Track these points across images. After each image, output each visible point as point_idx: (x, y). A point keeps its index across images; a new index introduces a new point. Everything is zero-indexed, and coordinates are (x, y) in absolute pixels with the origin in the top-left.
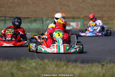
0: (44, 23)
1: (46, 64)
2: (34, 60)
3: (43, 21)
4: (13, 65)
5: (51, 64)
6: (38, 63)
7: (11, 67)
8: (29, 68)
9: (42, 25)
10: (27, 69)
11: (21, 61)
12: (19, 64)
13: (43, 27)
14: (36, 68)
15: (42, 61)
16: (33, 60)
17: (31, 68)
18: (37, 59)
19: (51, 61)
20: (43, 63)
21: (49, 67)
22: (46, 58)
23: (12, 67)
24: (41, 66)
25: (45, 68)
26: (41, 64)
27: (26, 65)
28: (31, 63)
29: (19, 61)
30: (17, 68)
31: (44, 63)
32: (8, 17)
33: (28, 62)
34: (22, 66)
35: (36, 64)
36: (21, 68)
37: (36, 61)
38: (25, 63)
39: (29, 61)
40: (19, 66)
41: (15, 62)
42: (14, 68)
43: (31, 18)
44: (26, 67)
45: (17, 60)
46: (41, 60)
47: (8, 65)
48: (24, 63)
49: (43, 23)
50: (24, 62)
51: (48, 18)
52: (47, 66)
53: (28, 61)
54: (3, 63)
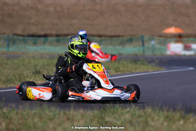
0: (146, 45)
1: (149, 116)
2: (128, 109)
3: (143, 42)
4: (92, 117)
5: (158, 115)
6: (135, 114)
7: (88, 120)
8: (119, 123)
9: (141, 48)
11: (105, 110)
12: (103, 115)
13: (144, 52)
14: (131, 123)
15: (142, 110)
16: (126, 108)
17: (122, 122)
19: (157, 111)
20: (143, 114)
21: (153, 120)
23: (91, 120)
24: (140, 119)
26: (140, 116)
27: (115, 118)
28: (122, 114)
29: (102, 109)
30: (98, 122)
31: (145, 113)
33: (118, 112)
34: (107, 119)
35: (132, 116)
36: (106, 123)
37: (132, 110)
38: (113, 113)
39: (119, 110)
40: (102, 118)
41: (96, 112)
42: (95, 122)
43: (123, 36)
44: (115, 121)
45: (99, 108)
46: (140, 109)
47: (83, 117)
48: (110, 114)
49: (143, 45)
50: (111, 112)
51: (153, 36)
52: (149, 119)
53: (117, 110)
54: (75, 113)
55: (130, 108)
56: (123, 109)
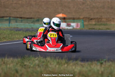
1: (48, 62)
2: (37, 58)
4: (17, 62)
5: (53, 62)
6: (41, 61)
7: (15, 64)
8: (32, 66)
10: (30, 66)
11: (24, 59)
12: (23, 61)
14: (38, 65)
15: (44, 59)
16: (36, 58)
17: (34, 65)
18: (40, 56)
19: (53, 59)
20: (45, 61)
21: (51, 64)
22: (48, 56)
23: (17, 64)
24: (44, 64)
25: (47, 65)
26: (43, 62)
27: (30, 63)
30: (21, 65)
31: (46, 60)
32: (13, 17)
33: (31, 59)
34: (25, 63)
35: (39, 62)
36: (25, 65)
37: (39, 59)
38: (29, 60)
39: (32, 58)
40: (23, 63)
41: (19, 59)
42: (19, 65)
43: (34, 18)
44: (30, 65)
45: (21, 58)
46: (43, 58)
47: (12, 62)
48: (27, 60)
50: (27, 59)
52: (49, 64)
53: (31, 58)
54: (8, 60)
55: (38, 58)
56: (34, 58)
